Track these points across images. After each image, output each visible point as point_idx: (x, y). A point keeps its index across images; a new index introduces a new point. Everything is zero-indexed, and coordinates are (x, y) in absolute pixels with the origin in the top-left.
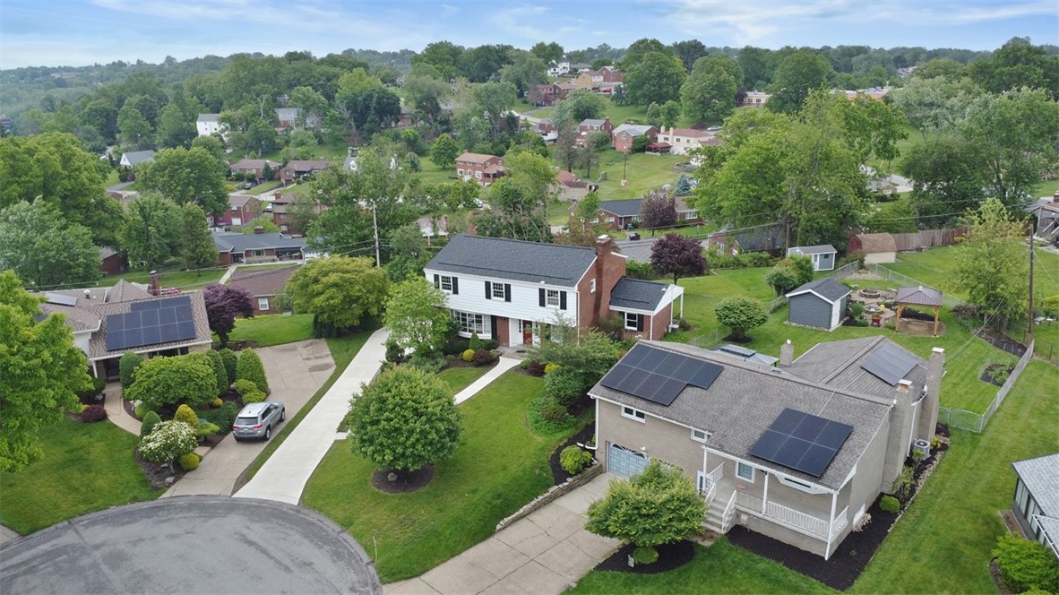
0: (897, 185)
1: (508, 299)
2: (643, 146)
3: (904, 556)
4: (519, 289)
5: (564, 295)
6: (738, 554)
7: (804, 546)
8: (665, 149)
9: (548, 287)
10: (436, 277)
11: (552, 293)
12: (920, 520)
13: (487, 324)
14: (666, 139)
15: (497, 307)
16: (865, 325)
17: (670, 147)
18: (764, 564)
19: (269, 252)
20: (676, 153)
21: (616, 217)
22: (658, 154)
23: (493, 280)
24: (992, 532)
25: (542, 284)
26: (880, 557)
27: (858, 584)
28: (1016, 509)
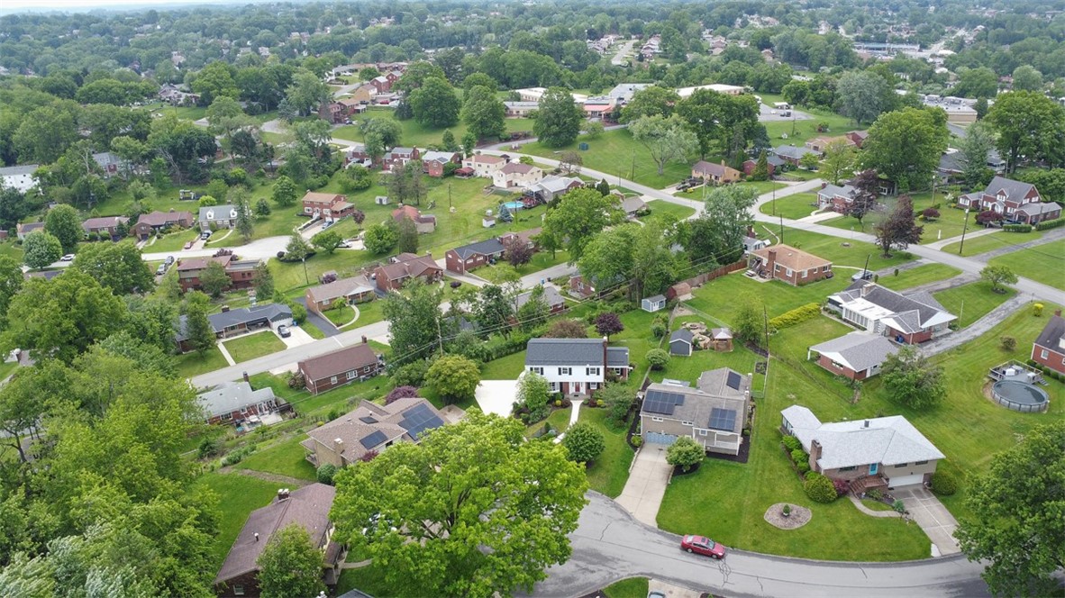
0: (642, 195)
1: (570, 374)
2: (451, 172)
3: (757, 449)
4: (575, 369)
5: (598, 369)
6: (712, 461)
7: (729, 453)
8: (470, 174)
9: (590, 367)
10: (531, 369)
11: (593, 369)
12: (757, 435)
13: (557, 386)
14: (469, 164)
15: (565, 378)
16: (701, 349)
17: (474, 171)
18: (721, 461)
19: (242, 326)
20: (479, 175)
21: (484, 256)
22: (465, 177)
23: (562, 367)
24: (779, 436)
25: (588, 366)
26: (751, 451)
27: (749, 460)
28: (783, 425)
